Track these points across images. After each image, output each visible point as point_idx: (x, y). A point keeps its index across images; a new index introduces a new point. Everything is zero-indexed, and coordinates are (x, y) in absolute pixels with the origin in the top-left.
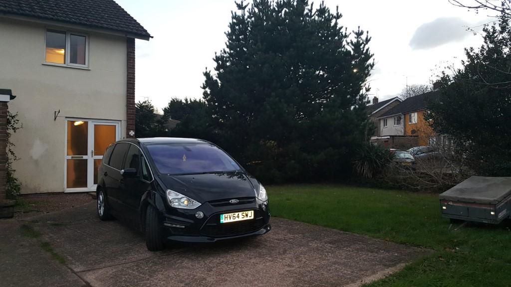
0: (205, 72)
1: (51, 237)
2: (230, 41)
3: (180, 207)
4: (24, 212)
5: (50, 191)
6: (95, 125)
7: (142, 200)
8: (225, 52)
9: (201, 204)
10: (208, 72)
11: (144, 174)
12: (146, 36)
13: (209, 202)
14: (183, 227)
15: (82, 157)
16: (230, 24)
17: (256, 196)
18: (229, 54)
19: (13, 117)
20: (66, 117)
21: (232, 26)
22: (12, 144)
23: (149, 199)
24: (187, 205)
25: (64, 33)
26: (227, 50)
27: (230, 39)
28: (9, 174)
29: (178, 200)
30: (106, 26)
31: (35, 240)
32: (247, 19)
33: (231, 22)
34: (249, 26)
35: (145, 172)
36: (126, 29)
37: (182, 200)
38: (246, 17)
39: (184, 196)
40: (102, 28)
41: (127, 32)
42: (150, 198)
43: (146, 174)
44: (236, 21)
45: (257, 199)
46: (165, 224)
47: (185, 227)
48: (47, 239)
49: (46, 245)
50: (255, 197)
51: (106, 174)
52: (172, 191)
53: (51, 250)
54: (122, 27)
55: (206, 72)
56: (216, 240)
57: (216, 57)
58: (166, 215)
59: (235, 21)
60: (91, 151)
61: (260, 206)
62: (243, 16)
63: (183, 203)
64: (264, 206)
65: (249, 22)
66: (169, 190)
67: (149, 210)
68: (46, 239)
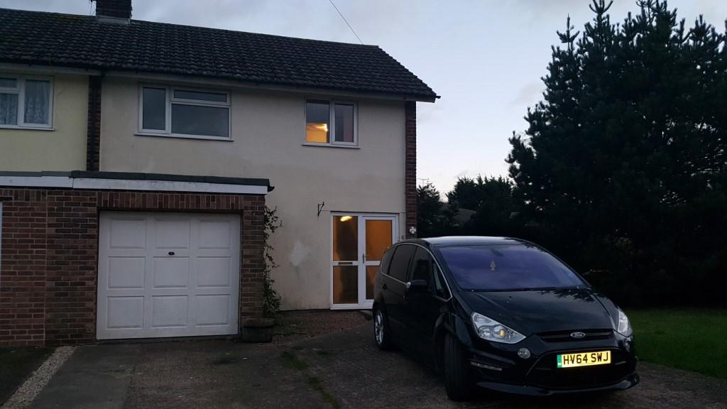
0: (512, 137)
1: (319, 370)
2: (551, 90)
3: (493, 339)
4: (284, 335)
5: (313, 308)
6: (366, 220)
7: (437, 325)
8: (543, 107)
9: (524, 337)
10: (517, 137)
11: (438, 288)
12: (430, 96)
13: (538, 334)
14: (500, 369)
15: (351, 263)
16: (550, 64)
17: (614, 328)
18: (549, 108)
19: (271, 214)
20: (331, 211)
21: (553, 68)
22: (270, 247)
23: (446, 324)
24: (503, 338)
25: (327, 103)
26: (546, 103)
27: (549, 87)
28: (266, 285)
29: (490, 329)
30: (379, 88)
31: (299, 373)
32: (576, 55)
33: (552, 62)
34: (580, 65)
35: (439, 286)
36: (404, 90)
37: (497, 329)
38: (575, 52)
39: (498, 323)
40: (374, 92)
41: (405, 94)
42: (448, 323)
43: (441, 288)
44: (560, 59)
45: (615, 332)
46: (473, 363)
47: (503, 370)
48: (315, 373)
49: (314, 381)
50: (611, 330)
51: (385, 287)
52: (480, 316)
53: (320, 389)
54: (398, 88)
55: (514, 138)
56: (551, 393)
57: (530, 114)
58: (472, 350)
59: (557, 59)
60: (362, 255)
61: (621, 343)
62: (570, 51)
63: (498, 333)
64: (627, 344)
65: (580, 58)
66: (475, 314)
67: (448, 341)
68: (313, 372)
